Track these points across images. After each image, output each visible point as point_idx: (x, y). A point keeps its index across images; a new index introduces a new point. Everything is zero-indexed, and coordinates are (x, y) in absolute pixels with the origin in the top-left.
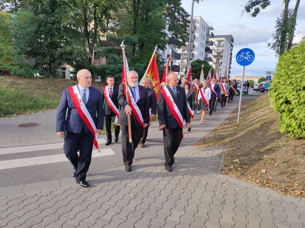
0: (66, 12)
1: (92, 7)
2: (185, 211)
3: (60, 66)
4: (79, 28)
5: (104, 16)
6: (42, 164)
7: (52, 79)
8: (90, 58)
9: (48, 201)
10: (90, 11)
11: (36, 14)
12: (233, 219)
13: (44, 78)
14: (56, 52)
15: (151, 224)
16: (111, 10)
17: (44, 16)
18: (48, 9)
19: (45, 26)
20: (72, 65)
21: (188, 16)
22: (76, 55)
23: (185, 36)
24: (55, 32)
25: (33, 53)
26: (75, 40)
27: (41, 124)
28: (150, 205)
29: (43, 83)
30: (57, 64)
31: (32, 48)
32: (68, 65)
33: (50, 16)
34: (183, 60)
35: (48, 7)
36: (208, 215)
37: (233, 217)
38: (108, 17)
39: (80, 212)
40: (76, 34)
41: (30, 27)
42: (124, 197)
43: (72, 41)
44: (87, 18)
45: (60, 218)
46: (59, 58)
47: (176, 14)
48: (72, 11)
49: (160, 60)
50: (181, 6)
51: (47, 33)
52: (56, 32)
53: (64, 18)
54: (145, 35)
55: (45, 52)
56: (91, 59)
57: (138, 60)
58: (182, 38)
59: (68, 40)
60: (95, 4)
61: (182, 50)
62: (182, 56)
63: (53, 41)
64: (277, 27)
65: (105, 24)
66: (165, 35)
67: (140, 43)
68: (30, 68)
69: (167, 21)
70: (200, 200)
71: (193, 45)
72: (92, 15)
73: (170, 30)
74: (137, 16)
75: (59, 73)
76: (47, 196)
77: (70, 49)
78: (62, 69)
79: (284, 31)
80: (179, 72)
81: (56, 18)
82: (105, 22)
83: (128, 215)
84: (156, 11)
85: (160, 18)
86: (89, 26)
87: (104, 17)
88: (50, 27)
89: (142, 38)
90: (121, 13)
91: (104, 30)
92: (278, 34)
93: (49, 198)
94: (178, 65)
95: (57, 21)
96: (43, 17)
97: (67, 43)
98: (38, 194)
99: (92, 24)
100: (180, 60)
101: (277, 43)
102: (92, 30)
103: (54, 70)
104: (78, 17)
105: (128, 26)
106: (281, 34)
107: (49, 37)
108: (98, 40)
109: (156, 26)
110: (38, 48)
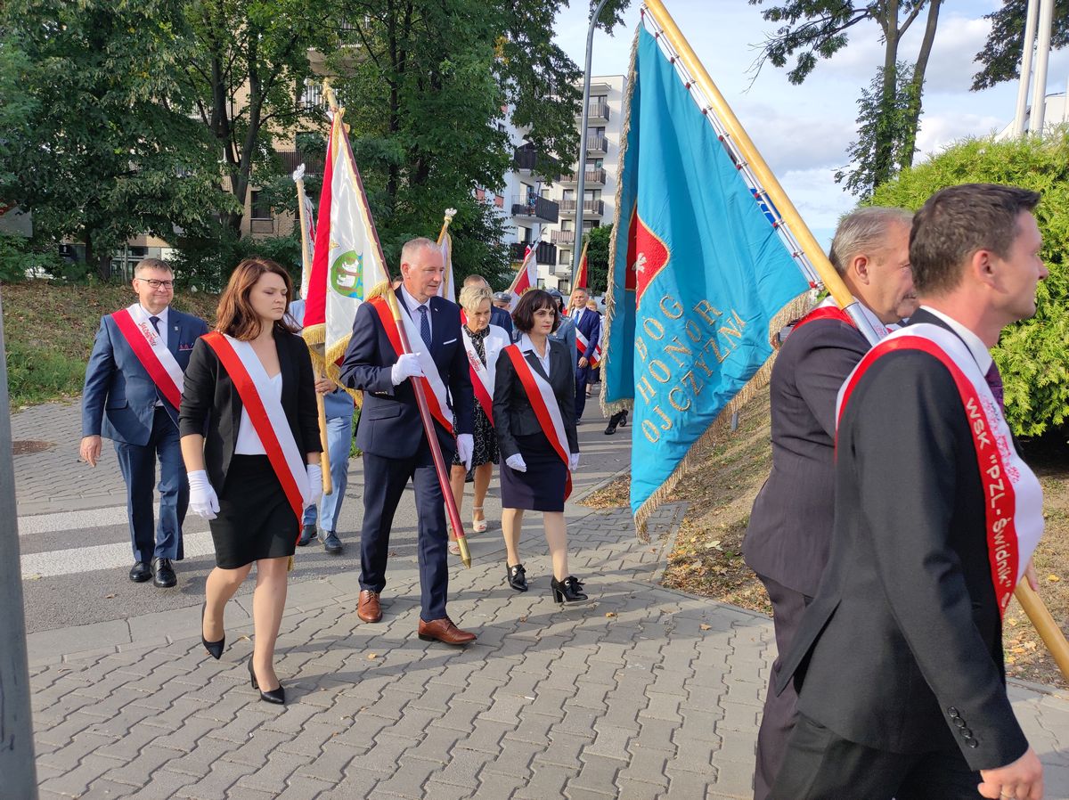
0: (146, 53)
1: (242, 34)
2: (537, 695)
3: (125, 243)
4: (196, 107)
5: (285, 67)
6: (63, 573)
7: (94, 287)
8: (234, 213)
9: (89, 684)
10: (233, 47)
11: (35, 55)
12: (678, 708)
13: (65, 285)
14: (109, 192)
15: (427, 734)
16: (309, 47)
17: (65, 62)
18: (80, 38)
19: (70, 97)
20: (169, 238)
21: (576, 75)
22: (184, 202)
23: (570, 143)
24: (105, 121)
25: (25, 192)
26: (178, 150)
27: (54, 445)
28: (428, 682)
29: (63, 301)
30: (115, 233)
31: (21, 176)
32: (156, 238)
33: (88, 63)
34: (568, 223)
35: (81, 33)
36: (606, 701)
37: (679, 704)
38: (302, 70)
39: (198, 710)
40: (182, 129)
41: (14, 101)
42: (345, 664)
43: (169, 154)
44: (224, 71)
45: (132, 730)
46: (122, 212)
47: (538, 69)
48: (168, 48)
49: (486, 225)
50: (553, 40)
51: (78, 124)
52: (109, 120)
53: (140, 71)
54: (430, 137)
55: (69, 189)
56: (237, 219)
57: (408, 222)
58: (559, 148)
59: (155, 149)
60: (250, 23)
61: (564, 190)
62: (564, 208)
63: (100, 153)
64: (863, 119)
65: (291, 93)
66: (501, 137)
67: (414, 162)
68: (12, 245)
69: (508, 90)
70: (586, 662)
71: (599, 174)
72: (241, 62)
73: (519, 120)
74: (402, 69)
75: (119, 267)
76: (83, 670)
77: (161, 183)
78: (130, 252)
79: (883, 133)
80: (554, 264)
81: (112, 71)
82: (291, 89)
83: (356, 713)
84: (467, 57)
85: (481, 80)
86: (230, 102)
87: (285, 71)
88: (88, 103)
89: (420, 149)
90: (348, 57)
91: (287, 117)
92: (868, 143)
93: (94, 674)
94: (549, 241)
95: (112, 82)
96: (62, 66)
97: (152, 161)
98: (51, 667)
99: (242, 96)
100: (557, 222)
101: (864, 172)
102: (244, 116)
103: (103, 254)
104: (190, 68)
105: (369, 103)
106: (875, 143)
107: (85, 139)
108: (264, 151)
109: (468, 106)
110: (42, 177)
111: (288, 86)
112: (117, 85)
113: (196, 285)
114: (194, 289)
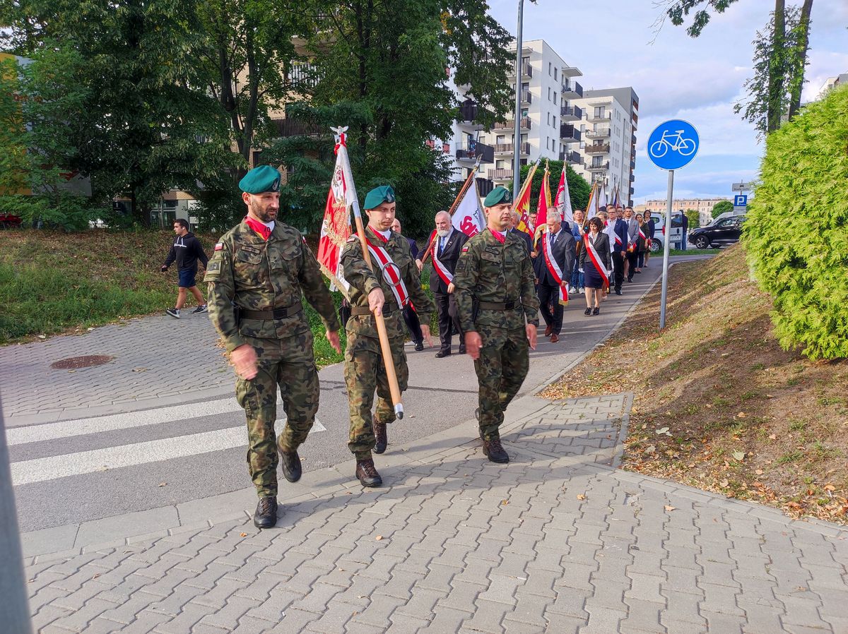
0: (169, 45)
1: (241, 28)
2: (528, 575)
3: (160, 197)
4: (209, 87)
5: (275, 51)
6: (124, 465)
7: (139, 233)
8: (241, 168)
9: (148, 565)
10: (235, 39)
11: (87, 54)
12: (660, 589)
13: (117, 232)
14: (147, 158)
15: (435, 614)
16: (293, 34)
17: (109, 57)
18: (120, 38)
19: (114, 85)
20: (194, 193)
21: (508, 39)
22: (204, 162)
23: (503, 96)
24: (141, 102)
25: (85, 161)
26: (197, 121)
27: (115, 358)
28: (430, 563)
29: (116, 245)
30: (153, 190)
31: (81, 149)
32: (183, 192)
33: (127, 57)
34: (501, 163)
35: (120, 34)
36: (592, 582)
37: (660, 585)
38: (288, 53)
39: (238, 590)
40: (200, 105)
41: (73, 91)
42: (357, 546)
43: (190, 125)
44: (229, 58)
45: (184, 609)
46: (157, 172)
47: (475, 37)
48: (186, 41)
49: (438, 167)
50: (488, 13)
51: (121, 106)
52: (144, 101)
53: (164, 61)
54: (392, 99)
55: (117, 157)
57: (375, 169)
58: (495, 101)
59: (180, 122)
60: (247, 18)
61: (497, 136)
62: (498, 151)
63: (138, 128)
64: (758, 57)
65: (280, 72)
66: (447, 95)
67: (379, 120)
68: (77, 203)
69: (451, 56)
70: (567, 543)
71: (525, 122)
72: (241, 50)
73: (460, 80)
74: (367, 45)
75: (157, 217)
76: (143, 552)
77: (186, 148)
78: (165, 205)
79: (776, 69)
81: (144, 62)
82: (280, 69)
83: (372, 593)
84: (419, 31)
85: (432, 48)
86: (234, 82)
87: (276, 55)
88: (128, 88)
89: (384, 109)
90: (324, 40)
91: (278, 92)
92: (762, 78)
93: (151, 556)
94: (486, 178)
95: (145, 70)
96: (107, 61)
97: (178, 131)
98: (117, 549)
99: (243, 76)
100: (493, 162)
101: (759, 103)
102: (245, 92)
103: (144, 206)
104: (203, 58)
105: (342, 75)
106: (768, 77)
107: (127, 117)
108: (262, 119)
109: (421, 71)
110: (96, 149)
111: (278, 67)
112: (149, 74)
113: (215, 227)
114: (214, 230)
